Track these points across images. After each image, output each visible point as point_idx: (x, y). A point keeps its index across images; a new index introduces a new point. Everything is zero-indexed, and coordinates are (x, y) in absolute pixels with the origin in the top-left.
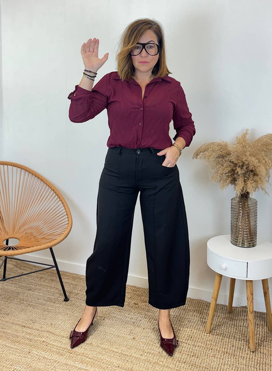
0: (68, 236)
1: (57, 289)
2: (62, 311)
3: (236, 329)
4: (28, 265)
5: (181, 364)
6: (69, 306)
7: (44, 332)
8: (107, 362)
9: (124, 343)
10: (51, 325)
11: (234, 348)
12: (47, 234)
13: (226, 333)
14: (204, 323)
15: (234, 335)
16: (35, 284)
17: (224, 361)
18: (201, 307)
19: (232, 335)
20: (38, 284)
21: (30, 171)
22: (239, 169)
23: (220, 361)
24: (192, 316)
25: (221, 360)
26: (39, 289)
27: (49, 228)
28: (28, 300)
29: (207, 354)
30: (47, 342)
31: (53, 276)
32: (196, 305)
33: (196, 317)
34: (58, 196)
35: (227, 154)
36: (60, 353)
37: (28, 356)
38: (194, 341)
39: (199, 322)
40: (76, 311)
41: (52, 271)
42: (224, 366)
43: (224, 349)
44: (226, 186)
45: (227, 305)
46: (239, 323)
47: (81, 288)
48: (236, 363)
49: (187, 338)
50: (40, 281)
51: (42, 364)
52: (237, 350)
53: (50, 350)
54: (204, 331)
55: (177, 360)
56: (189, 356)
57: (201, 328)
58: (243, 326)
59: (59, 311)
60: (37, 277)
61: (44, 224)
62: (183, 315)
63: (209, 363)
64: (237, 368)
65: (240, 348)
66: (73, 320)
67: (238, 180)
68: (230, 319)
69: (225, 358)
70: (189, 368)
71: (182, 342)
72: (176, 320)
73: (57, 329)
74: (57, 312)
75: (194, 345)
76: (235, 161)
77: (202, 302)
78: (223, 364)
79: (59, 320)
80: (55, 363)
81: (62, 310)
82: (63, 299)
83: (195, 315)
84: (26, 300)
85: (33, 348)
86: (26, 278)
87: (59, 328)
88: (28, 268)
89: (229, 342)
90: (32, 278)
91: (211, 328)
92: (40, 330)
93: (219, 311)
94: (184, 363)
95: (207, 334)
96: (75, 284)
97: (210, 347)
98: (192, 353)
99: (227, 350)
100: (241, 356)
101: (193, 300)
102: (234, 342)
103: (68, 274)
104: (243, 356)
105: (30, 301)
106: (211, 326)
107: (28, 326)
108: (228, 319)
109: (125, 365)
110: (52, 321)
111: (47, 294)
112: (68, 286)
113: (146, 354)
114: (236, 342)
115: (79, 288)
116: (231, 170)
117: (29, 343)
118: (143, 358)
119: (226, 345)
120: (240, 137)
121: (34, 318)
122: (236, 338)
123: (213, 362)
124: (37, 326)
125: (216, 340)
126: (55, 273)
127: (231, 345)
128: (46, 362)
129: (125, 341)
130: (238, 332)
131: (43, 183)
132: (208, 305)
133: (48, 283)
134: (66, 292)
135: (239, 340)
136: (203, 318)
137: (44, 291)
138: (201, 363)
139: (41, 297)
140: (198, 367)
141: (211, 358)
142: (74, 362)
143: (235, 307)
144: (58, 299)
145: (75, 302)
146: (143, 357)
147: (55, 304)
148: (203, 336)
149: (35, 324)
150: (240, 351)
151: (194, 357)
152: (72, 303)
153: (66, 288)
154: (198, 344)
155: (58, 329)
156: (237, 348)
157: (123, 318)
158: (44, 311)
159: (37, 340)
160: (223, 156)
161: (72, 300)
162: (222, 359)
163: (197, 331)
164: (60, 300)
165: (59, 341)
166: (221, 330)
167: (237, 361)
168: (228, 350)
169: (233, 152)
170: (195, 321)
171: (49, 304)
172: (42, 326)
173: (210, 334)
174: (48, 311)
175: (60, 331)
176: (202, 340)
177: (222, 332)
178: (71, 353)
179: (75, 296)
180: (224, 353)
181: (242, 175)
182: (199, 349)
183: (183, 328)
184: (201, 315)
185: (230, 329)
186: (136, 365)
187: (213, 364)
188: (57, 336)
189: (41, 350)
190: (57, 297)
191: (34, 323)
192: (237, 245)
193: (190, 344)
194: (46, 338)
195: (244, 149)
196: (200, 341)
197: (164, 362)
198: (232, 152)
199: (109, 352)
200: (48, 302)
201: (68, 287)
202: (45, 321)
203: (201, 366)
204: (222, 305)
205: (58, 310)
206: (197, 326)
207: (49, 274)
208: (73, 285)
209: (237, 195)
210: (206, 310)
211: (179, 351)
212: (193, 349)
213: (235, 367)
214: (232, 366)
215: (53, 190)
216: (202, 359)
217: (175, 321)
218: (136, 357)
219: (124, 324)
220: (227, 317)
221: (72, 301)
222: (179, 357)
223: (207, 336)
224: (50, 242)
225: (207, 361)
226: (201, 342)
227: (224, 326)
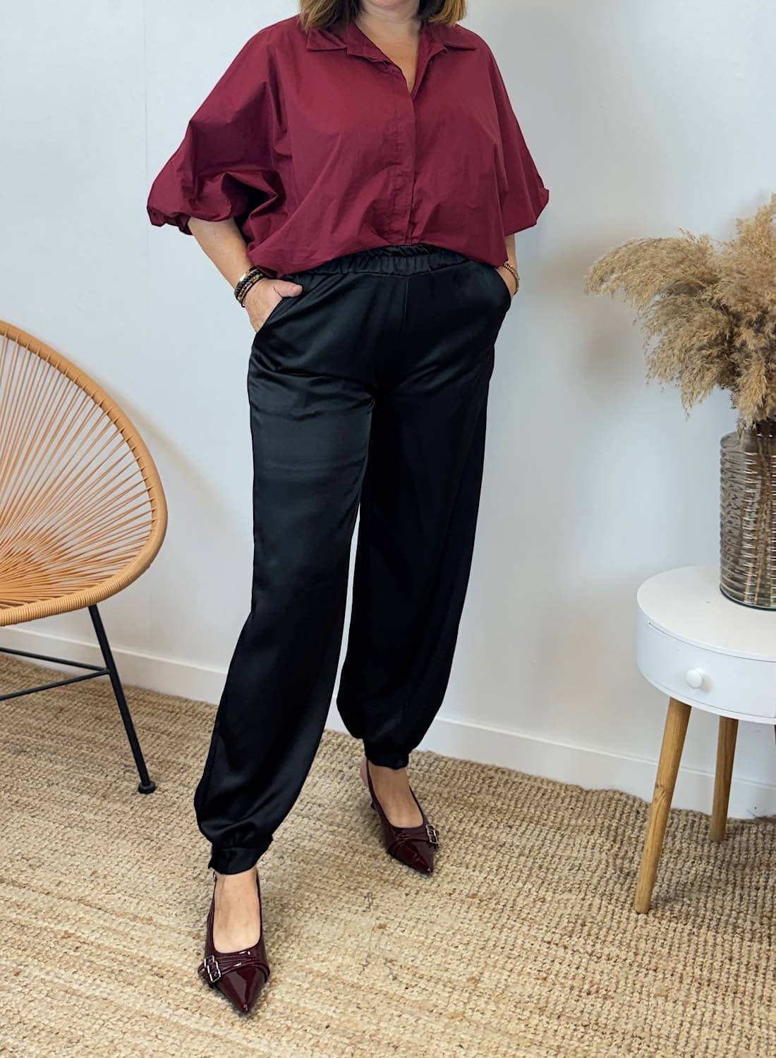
0: (151, 565)
1: (113, 748)
2: (132, 827)
3: (742, 898)
4: (14, 665)
5: (546, 1019)
6: (156, 811)
7: (68, 902)
8: (289, 1011)
9: (345, 941)
10: (92, 878)
11: (735, 967)
12: (82, 556)
13: (706, 911)
14: (628, 874)
15: (734, 921)
16: (40, 732)
17: (699, 1013)
18: (618, 815)
19: (727, 921)
20: (48, 733)
21: (24, 340)
22: (747, 335)
23: (684, 1011)
24: (586, 847)
25: (690, 1009)
26: (52, 749)
27: (85, 536)
28: (15, 789)
29: (638, 986)
30: (79, 937)
31: (101, 704)
32: (601, 810)
33: (601, 853)
34: (117, 426)
35: (703, 281)
36: (124, 974)
37: (13, 985)
38: (592, 938)
39: (611, 870)
40: (181, 827)
41: (99, 687)
42: (700, 1029)
43: (699, 967)
44: (703, 392)
45: (710, 812)
46: (750, 878)
47: (198, 749)
48: (742, 1021)
49: (570, 929)
50: (55, 723)
51: (61, 1015)
52: (745, 972)
53: (88, 964)
54: (627, 906)
55: (533, 1005)
56: (576, 992)
57: (618, 891)
58: (765, 888)
59: (121, 826)
60: (46, 707)
61: (71, 522)
62: (554, 848)
63: (646, 1019)
64: (745, 1039)
65: (757, 967)
66: (168, 860)
67: (745, 372)
68: (719, 862)
69: (702, 1003)
70: (575, 1034)
71: (549, 943)
72: (529, 864)
73: (114, 891)
74: (115, 830)
75: (593, 952)
76: (735, 305)
77: (619, 800)
78: (695, 1022)
79: (120, 859)
80: (106, 1013)
81: (133, 823)
82: (134, 786)
83: (595, 844)
84: (6, 785)
85: (30, 959)
86: (8, 711)
87: (119, 887)
88: (16, 675)
89: (715, 945)
90: (27, 709)
91: (651, 893)
92: (56, 892)
93: (679, 835)
94: (559, 1017)
95: (638, 913)
96: (177, 732)
97: (650, 962)
98: (587, 982)
99: (711, 973)
100: (761, 994)
101: (590, 794)
102: (736, 947)
103: (152, 696)
104: (768, 995)
105: (20, 790)
106: (652, 886)
107: (14, 877)
108: (712, 861)
109: (348, 1021)
110: (94, 861)
111: (79, 765)
112: (153, 739)
113: (422, 984)
114: (742, 945)
115: (191, 748)
116: (720, 338)
117: (17, 937)
118: (414, 999)
119: (705, 954)
120: (749, 223)
121: (37, 851)
122: (740, 930)
123: (659, 1014)
124: (43, 878)
125: (670, 936)
126: (106, 694)
127: (723, 954)
128: (75, 1005)
129: (350, 936)
130: (747, 910)
131: (67, 380)
132: (642, 813)
133: (84, 729)
134: (145, 759)
135: (750, 936)
136: (623, 858)
137: (70, 757)
138: (617, 1019)
139: (57, 776)
140: (608, 1032)
141: (653, 1001)
142: (174, 1011)
143: (736, 821)
144: (117, 785)
145: (177, 798)
146: (413, 995)
147: (106, 802)
148: (625, 920)
149: (38, 871)
150: (757, 979)
151: (593, 997)
152: (168, 801)
153: (147, 746)
154: (606, 951)
155: (118, 892)
156: (744, 967)
157: (343, 855)
158: (70, 826)
159: (45, 929)
160: (691, 289)
161: (166, 790)
162: (693, 1006)
163: (603, 903)
164: (122, 787)
165: (121, 933)
166: (688, 902)
167: (747, 1012)
168: (714, 972)
169: (728, 275)
170: (595, 864)
171: (86, 800)
172: (62, 879)
173: (650, 914)
174: (82, 827)
175: (123, 898)
176: (621, 935)
177: (693, 910)
178: (162, 977)
179: (175, 774)
180: (699, 983)
181: (760, 353)
182: (611, 967)
183: (554, 893)
184: (618, 846)
185: (719, 900)
186: (390, 1020)
187: (661, 1022)
188: (114, 917)
189: (58, 965)
190: (114, 776)
191: (34, 870)
192: (743, 600)
193: (578, 950)
194: (73, 924)
195: (766, 264)
196: (614, 939)
197: (488, 1014)
198: (723, 274)
199: (295, 973)
200: (81, 793)
201: (153, 743)
202: (72, 862)
203: (617, 1028)
204: (691, 811)
205: (119, 822)
206: (603, 883)
207: (88, 696)
208: (168, 735)
209: (741, 424)
210: (633, 830)
211: (538, 977)
212: (590, 969)
213: (739, 1033)
214: (729, 1031)
215: (101, 406)
216: (623, 1005)
217: (527, 869)
218: (387, 993)
219: (348, 877)
220: (709, 857)
221: (166, 793)
222: (540, 995)
223: (639, 924)
224: (90, 586)
225: (638, 1012)
226: (617, 943)
227: (700, 885)
